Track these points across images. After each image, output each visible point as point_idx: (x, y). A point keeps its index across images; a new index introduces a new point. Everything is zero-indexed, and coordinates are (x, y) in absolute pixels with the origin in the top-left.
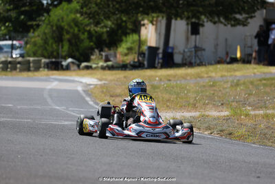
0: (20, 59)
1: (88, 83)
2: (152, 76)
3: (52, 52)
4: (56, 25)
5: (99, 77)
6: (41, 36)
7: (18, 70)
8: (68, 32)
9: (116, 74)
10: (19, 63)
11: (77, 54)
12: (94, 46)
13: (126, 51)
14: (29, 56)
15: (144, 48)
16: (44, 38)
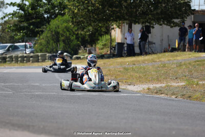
0: (32, 54)
4: (55, 31)
6: (45, 38)
7: (31, 62)
10: (31, 57)
11: (69, 50)
12: (80, 44)
13: (102, 47)
14: (38, 52)
15: (114, 44)
16: (47, 40)
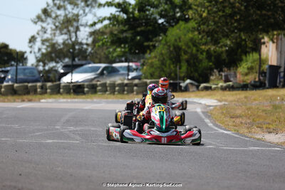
0: (136, 81)
1: (207, 104)
2: (273, 96)
3: (170, 74)
4: (174, 45)
5: (219, 98)
6: (158, 57)
7: (135, 93)
8: (186, 53)
9: (236, 94)
10: (136, 85)
11: (196, 75)
12: (213, 66)
13: (246, 71)
14: (146, 78)
15: (265, 67)
16: (162, 59)
